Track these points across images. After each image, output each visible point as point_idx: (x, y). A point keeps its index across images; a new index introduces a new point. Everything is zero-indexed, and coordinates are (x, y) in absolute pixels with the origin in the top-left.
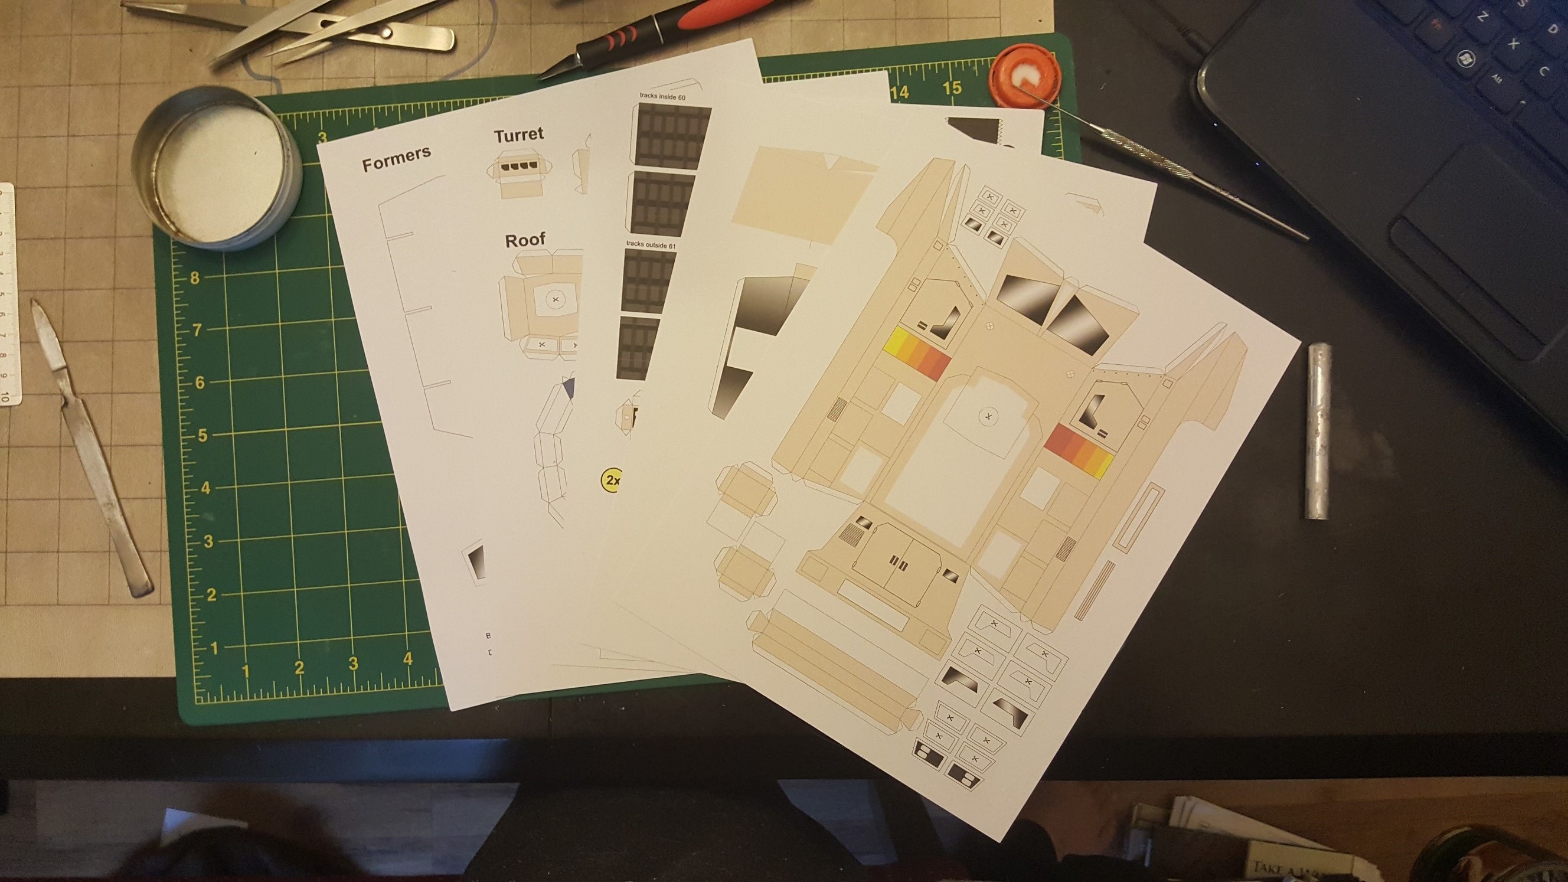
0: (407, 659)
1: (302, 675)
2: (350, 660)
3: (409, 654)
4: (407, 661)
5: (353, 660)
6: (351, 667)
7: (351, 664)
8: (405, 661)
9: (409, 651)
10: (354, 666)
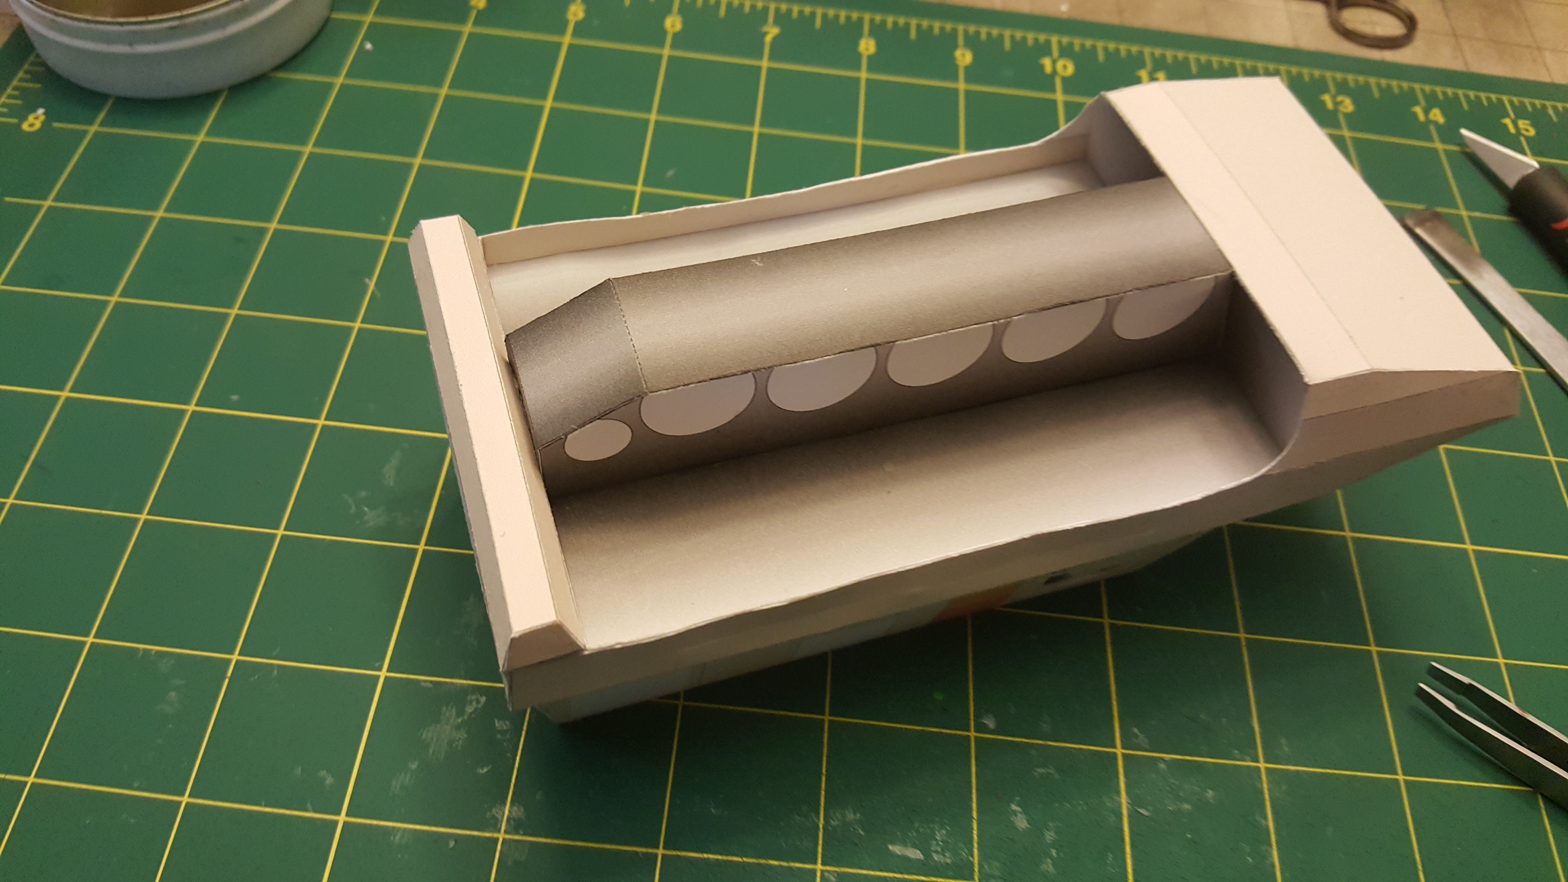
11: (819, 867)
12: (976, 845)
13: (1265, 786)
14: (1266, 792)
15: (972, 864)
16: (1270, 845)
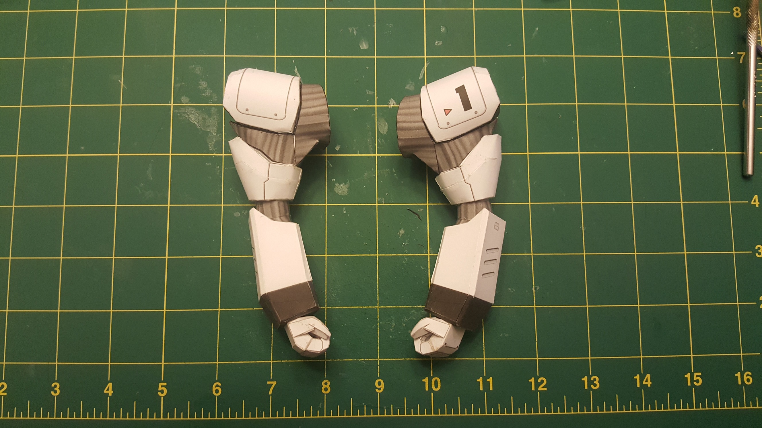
0: (108, 390)
1: (4, 396)
2: (53, 385)
3: (110, 385)
4: (108, 392)
5: (56, 386)
6: (52, 393)
7: (53, 389)
8: (105, 392)
9: (110, 382)
10: (55, 392)
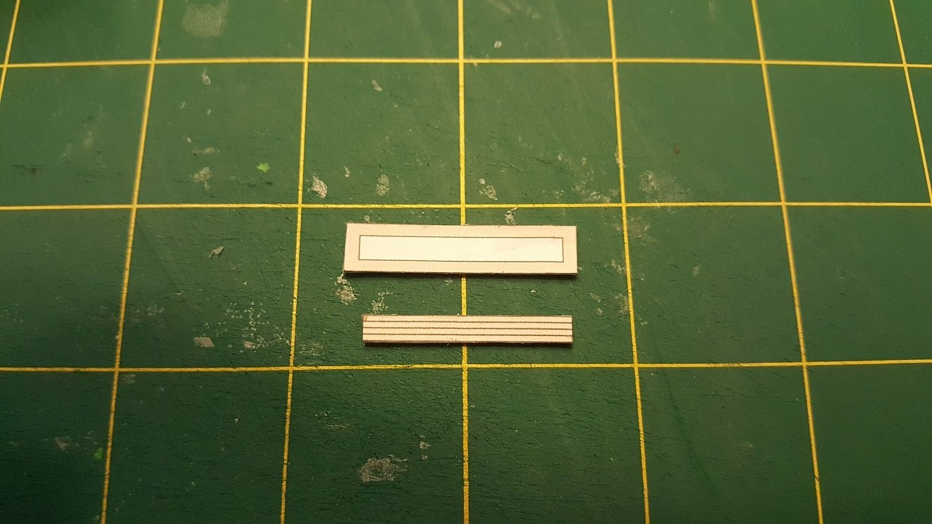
11: (117, 369)
12: (294, 326)
13: (625, 228)
14: (626, 234)
15: (290, 347)
16: (626, 293)
